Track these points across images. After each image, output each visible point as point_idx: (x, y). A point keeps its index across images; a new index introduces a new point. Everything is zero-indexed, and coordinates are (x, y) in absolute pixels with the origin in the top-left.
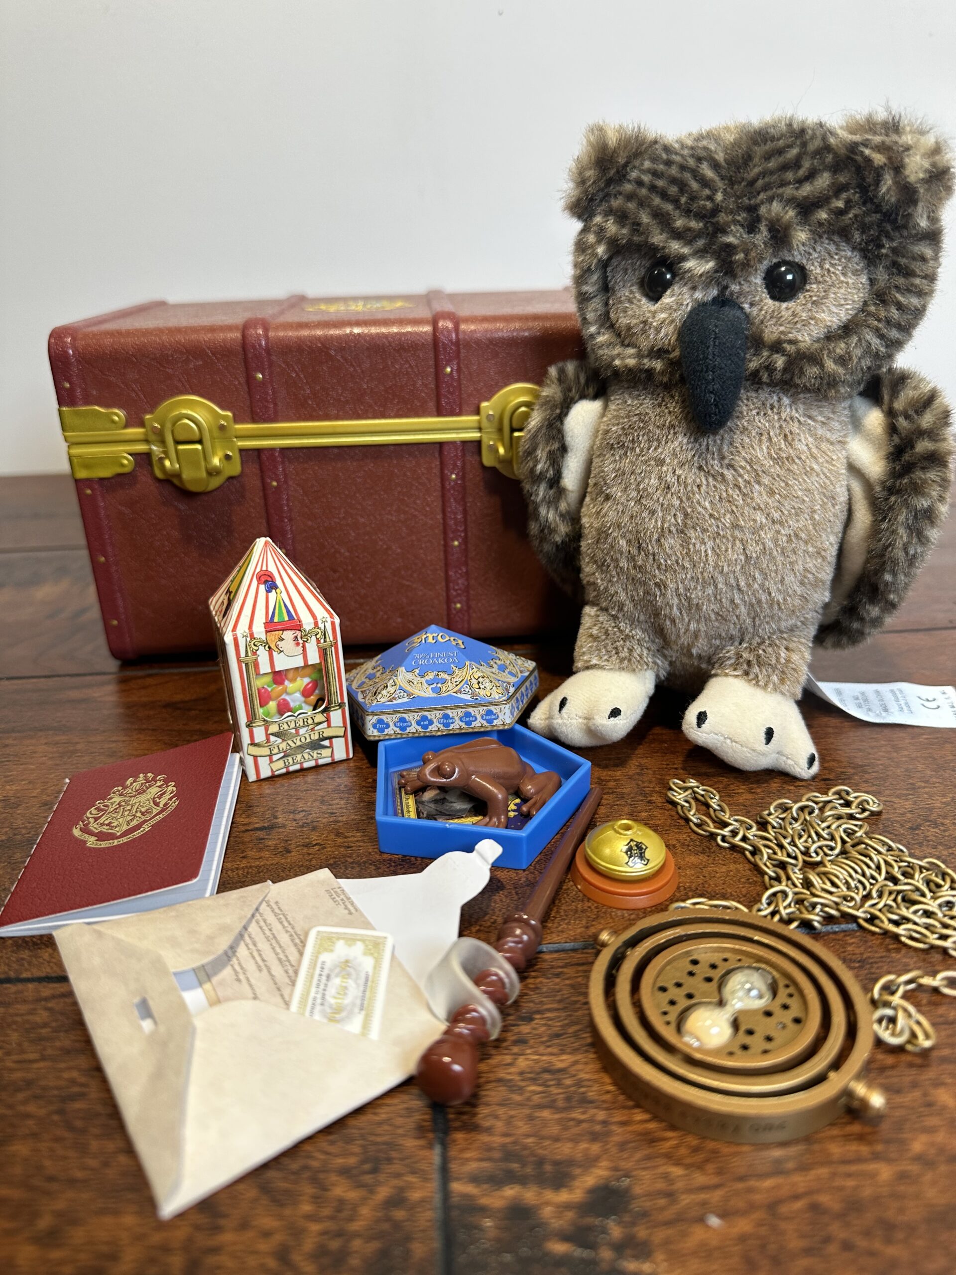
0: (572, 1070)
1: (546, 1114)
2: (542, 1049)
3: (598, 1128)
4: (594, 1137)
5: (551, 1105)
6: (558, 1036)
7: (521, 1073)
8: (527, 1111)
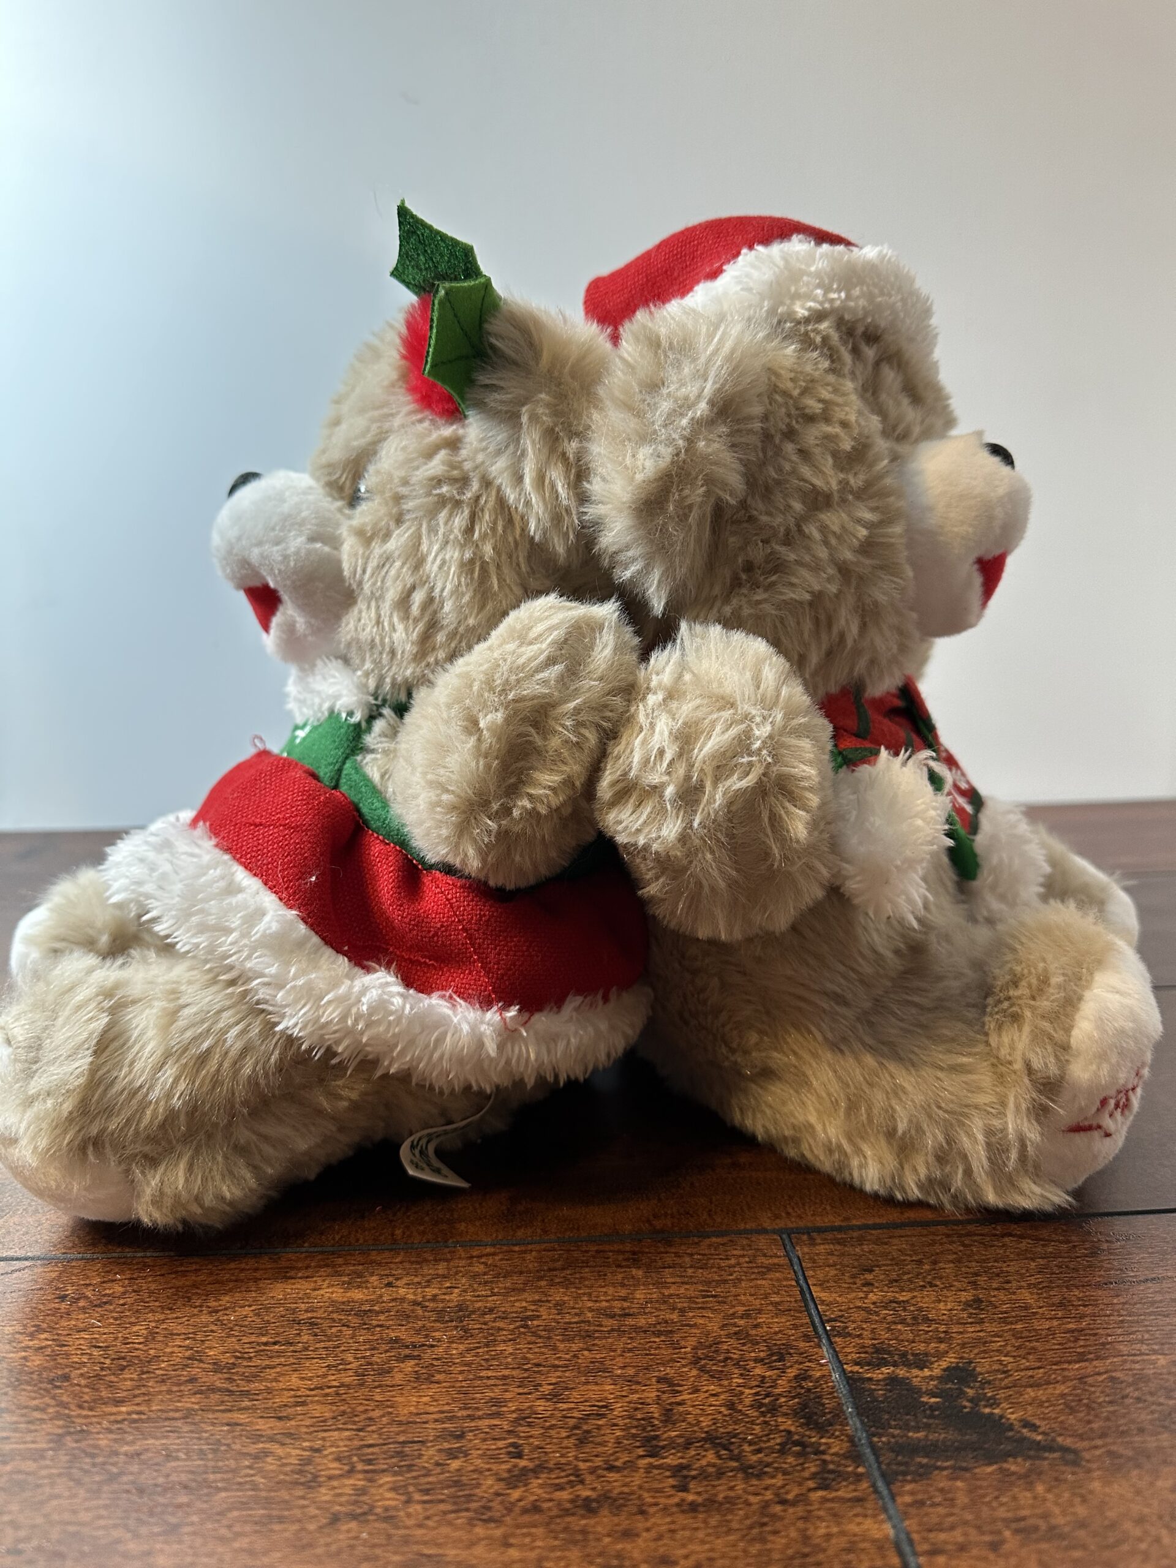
0: (913, 1302)
1: (899, 1327)
2: (886, 1289)
3: (942, 1335)
4: (940, 1341)
5: (903, 1322)
6: (896, 1281)
7: (874, 1303)
8: (885, 1325)
